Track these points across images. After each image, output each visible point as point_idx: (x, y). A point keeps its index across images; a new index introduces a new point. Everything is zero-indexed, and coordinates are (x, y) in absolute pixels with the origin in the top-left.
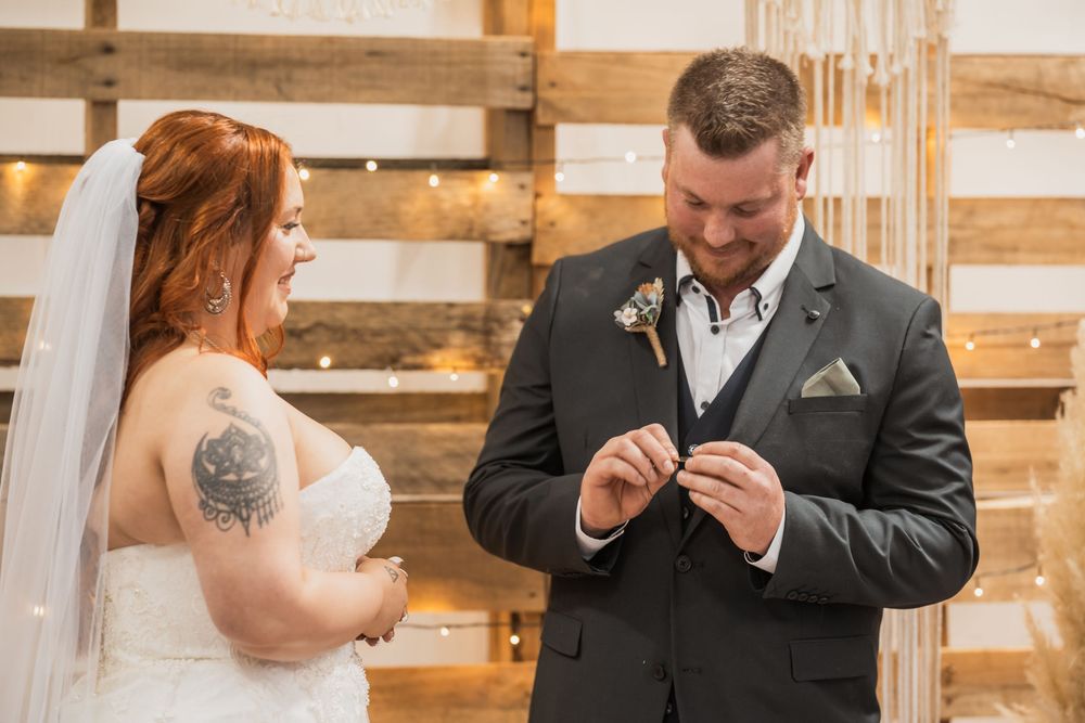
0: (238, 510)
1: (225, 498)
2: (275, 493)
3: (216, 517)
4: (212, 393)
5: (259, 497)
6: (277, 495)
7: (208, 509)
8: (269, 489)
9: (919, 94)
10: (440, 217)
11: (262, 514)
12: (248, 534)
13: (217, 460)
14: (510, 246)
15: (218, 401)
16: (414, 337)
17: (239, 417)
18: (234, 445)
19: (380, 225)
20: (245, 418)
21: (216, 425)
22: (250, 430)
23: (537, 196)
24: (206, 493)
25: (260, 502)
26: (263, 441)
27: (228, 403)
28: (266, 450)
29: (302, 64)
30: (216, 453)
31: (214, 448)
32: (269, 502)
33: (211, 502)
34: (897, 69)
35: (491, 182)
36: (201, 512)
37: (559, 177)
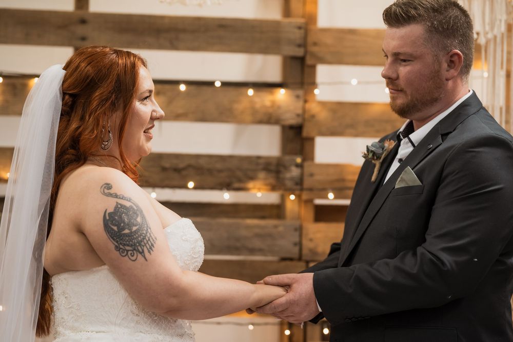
0: (136, 248)
1: (127, 243)
2: (150, 234)
3: (127, 253)
4: (102, 187)
5: (144, 239)
6: (152, 235)
7: (121, 250)
8: (147, 233)
9: (502, 51)
10: (254, 112)
11: (148, 247)
12: (146, 260)
13: (117, 223)
14: (291, 127)
15: (106, 191)
16: (239, 174)
17: (120, 198)
18: (122, 214)
19: (223, 115)
20: (123, 198)
21: (110, 205)
22: (128, 204)
23: (306, 101)
24: (117, 242)
25: (145, 241)
26: (135, 208)
27: (112, 191)
28: (138, 213)
29: (184, 31)
30: (115, 219)
31: (113, 217)
32: (149, 240)
33: (121, 246)
34: (490, 36)
35: (281, 94)
36: (118, 252)
37: (316, 91)
